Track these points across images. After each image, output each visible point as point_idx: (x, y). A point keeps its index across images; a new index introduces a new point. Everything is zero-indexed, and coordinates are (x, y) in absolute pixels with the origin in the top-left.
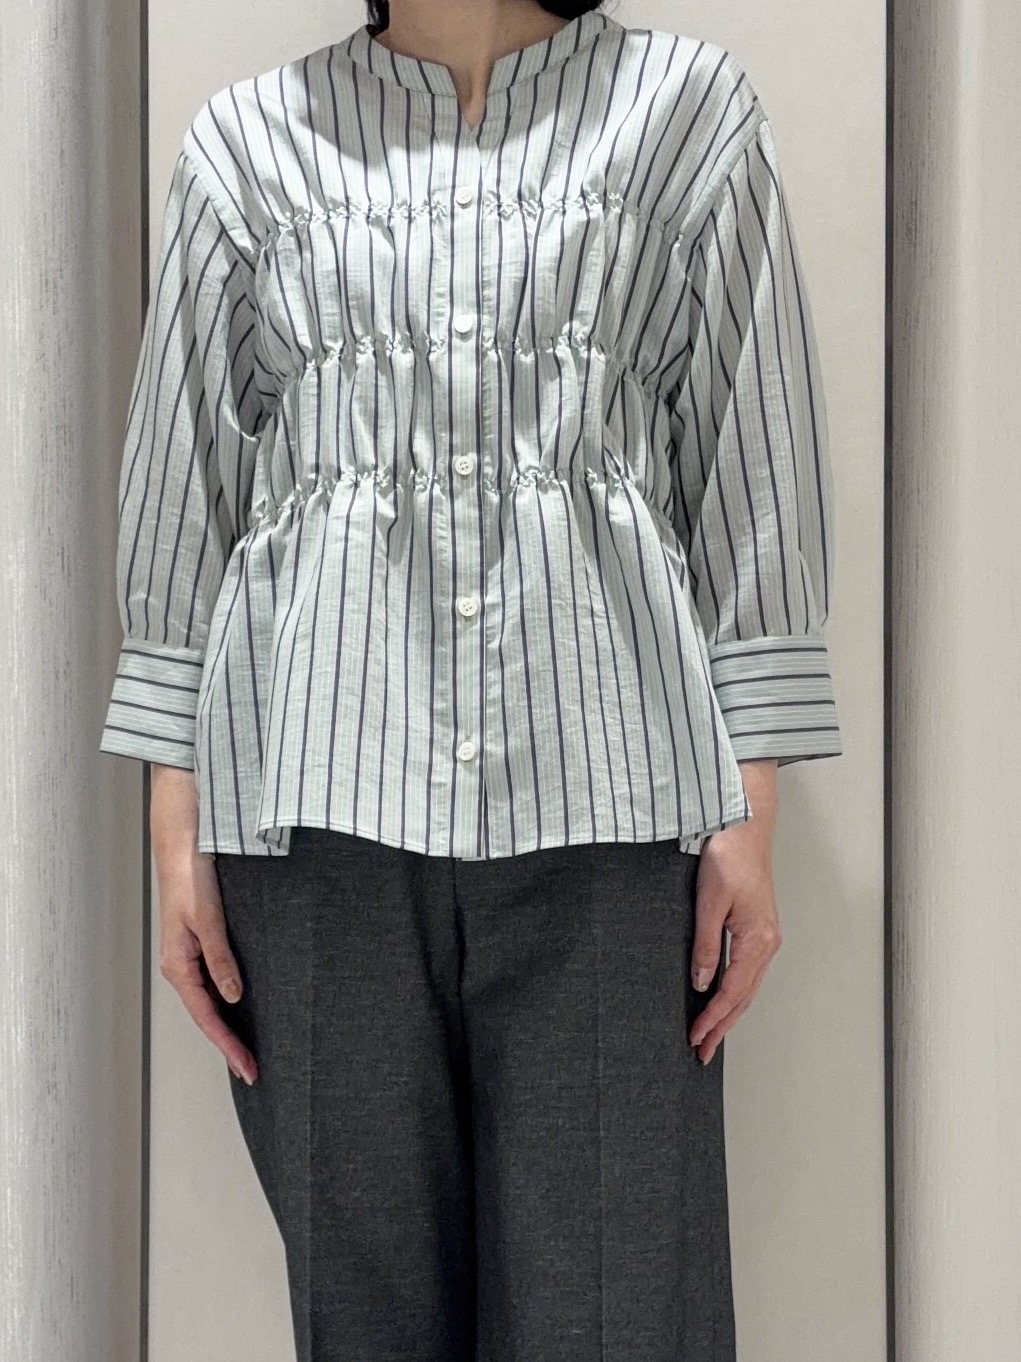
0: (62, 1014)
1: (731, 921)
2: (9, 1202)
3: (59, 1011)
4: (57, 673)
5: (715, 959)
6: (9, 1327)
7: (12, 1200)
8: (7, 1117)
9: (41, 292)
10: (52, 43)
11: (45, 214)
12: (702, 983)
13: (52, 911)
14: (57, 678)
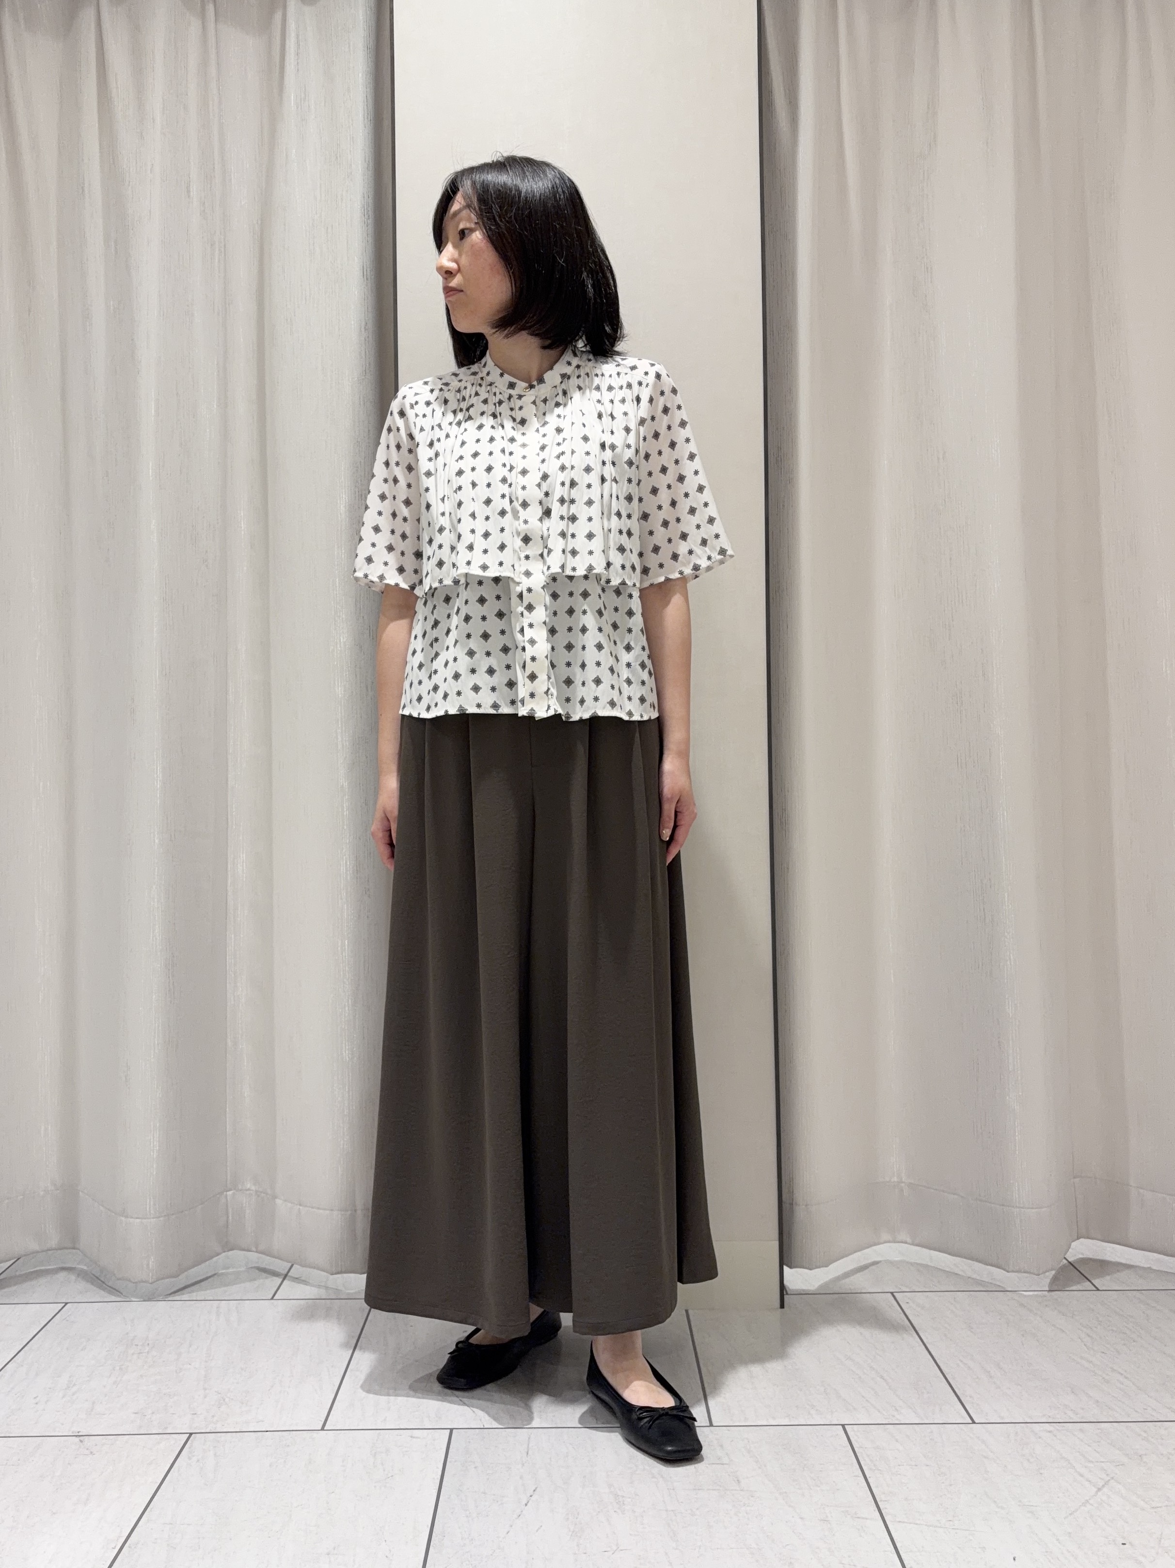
0: (372, 854)
1: (679, 804)
2: (346, 947)
3: (370, 853)
4: (367, 687)
5: (672, 824)
6: (347, 1009)
7: (348, 947)
8: (346, 905)
9: (359, 500)
10: (364, 377)
11: (360, 462)
12: (666, 834)
13: (366, 804)
14: (367, 690)
